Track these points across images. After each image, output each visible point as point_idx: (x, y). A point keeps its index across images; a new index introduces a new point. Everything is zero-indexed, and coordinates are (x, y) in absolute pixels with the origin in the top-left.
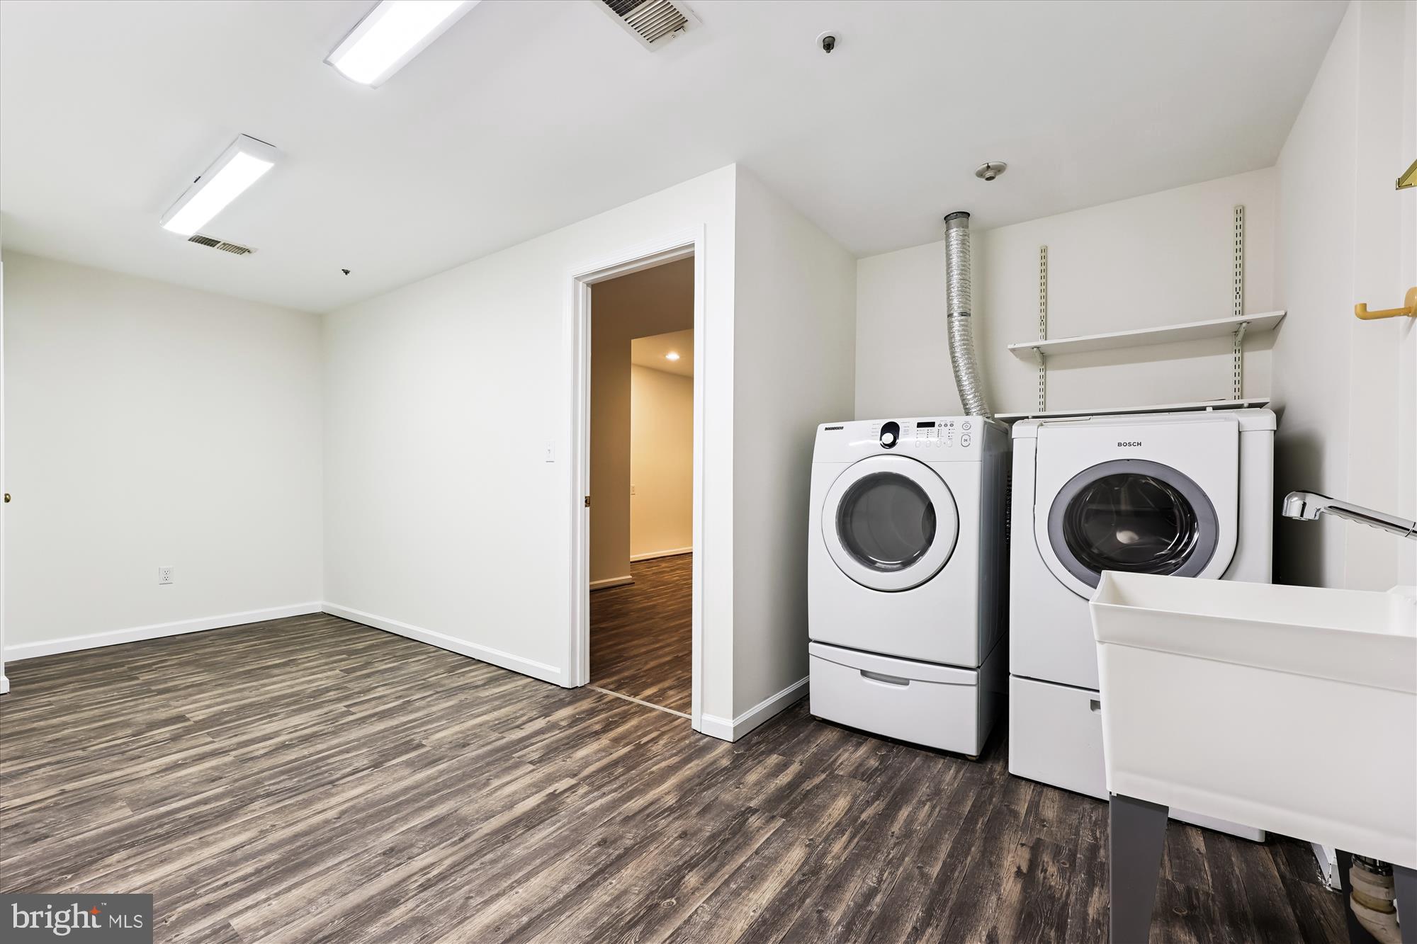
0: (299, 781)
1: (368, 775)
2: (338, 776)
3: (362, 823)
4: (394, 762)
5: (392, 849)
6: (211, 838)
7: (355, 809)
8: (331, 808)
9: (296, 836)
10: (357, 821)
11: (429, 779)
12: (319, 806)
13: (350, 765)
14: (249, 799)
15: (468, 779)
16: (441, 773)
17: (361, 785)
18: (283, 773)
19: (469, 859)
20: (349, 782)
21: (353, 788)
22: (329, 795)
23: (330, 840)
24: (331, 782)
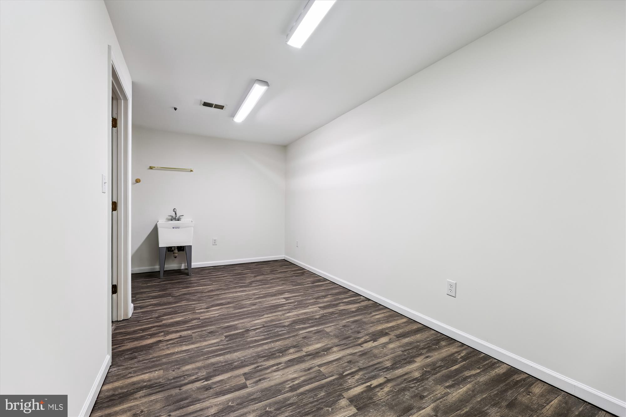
0: (275, 330)
1: (252, 327)
2: (262, 329)
3: (258, 312)
4: (241, 331)
5: (254, 305)
6: (296, 316)
7: (259, 316)
8: (266, 318)
9: (275, 312)
10: (260, 312)
11: (234, 321)
12: (269, 319)
13: (256, 333)
14: (290, 326)
15: (223, 318)
16: (229, 322)
17: (255, 324)
18: (280, 335)
19: (240, 301)
20: (259, 326)
21: (258, 323)
22: (266, 322)
23: (267, 310)
24: (264, 327)
